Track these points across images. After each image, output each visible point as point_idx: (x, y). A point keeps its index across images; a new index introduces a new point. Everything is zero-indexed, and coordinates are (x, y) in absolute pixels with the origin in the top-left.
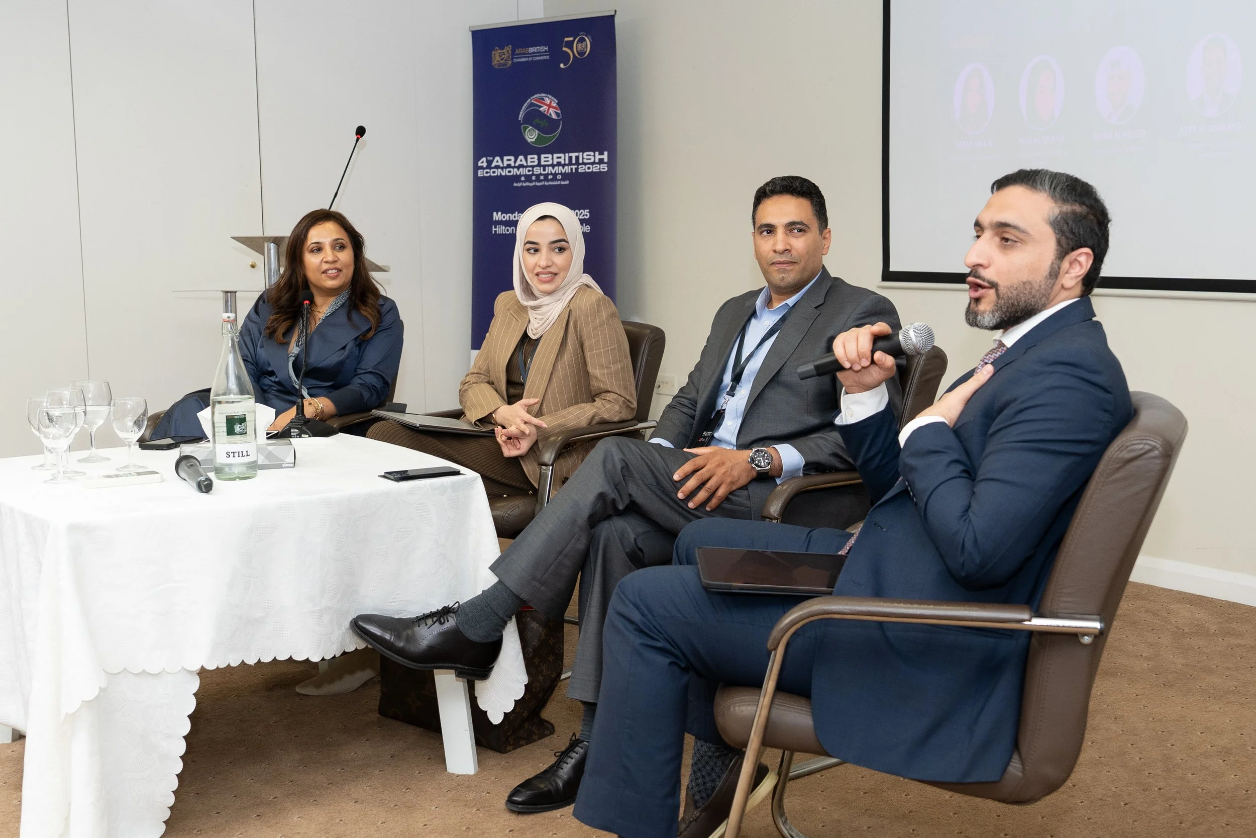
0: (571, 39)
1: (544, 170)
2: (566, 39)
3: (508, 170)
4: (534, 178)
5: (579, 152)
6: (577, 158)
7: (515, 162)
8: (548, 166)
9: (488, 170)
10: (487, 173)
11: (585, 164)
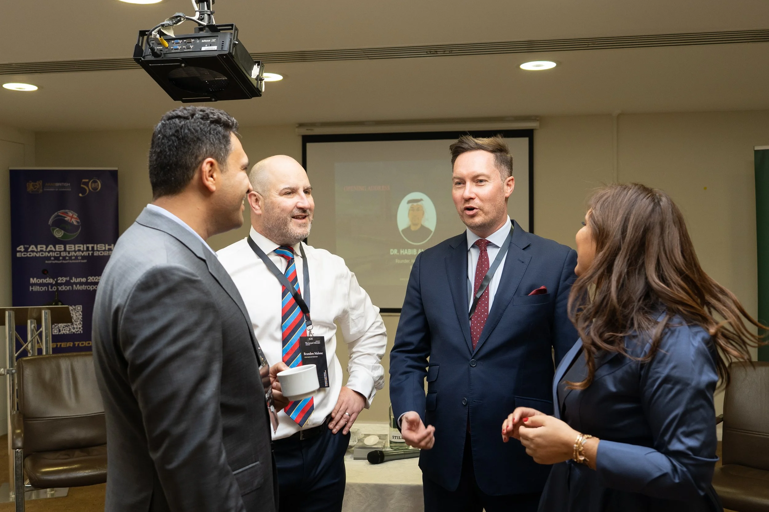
0: (87, 180)
1: (69, 254)
2: (84, 180)
3: (40, 253)
4: (61, 258)
5: (94, 244)
6: (93, 248)
7: (46, 248)
8: (72, 251)
9: (26, 253)
10: (24, 255)
11: (99, 251)
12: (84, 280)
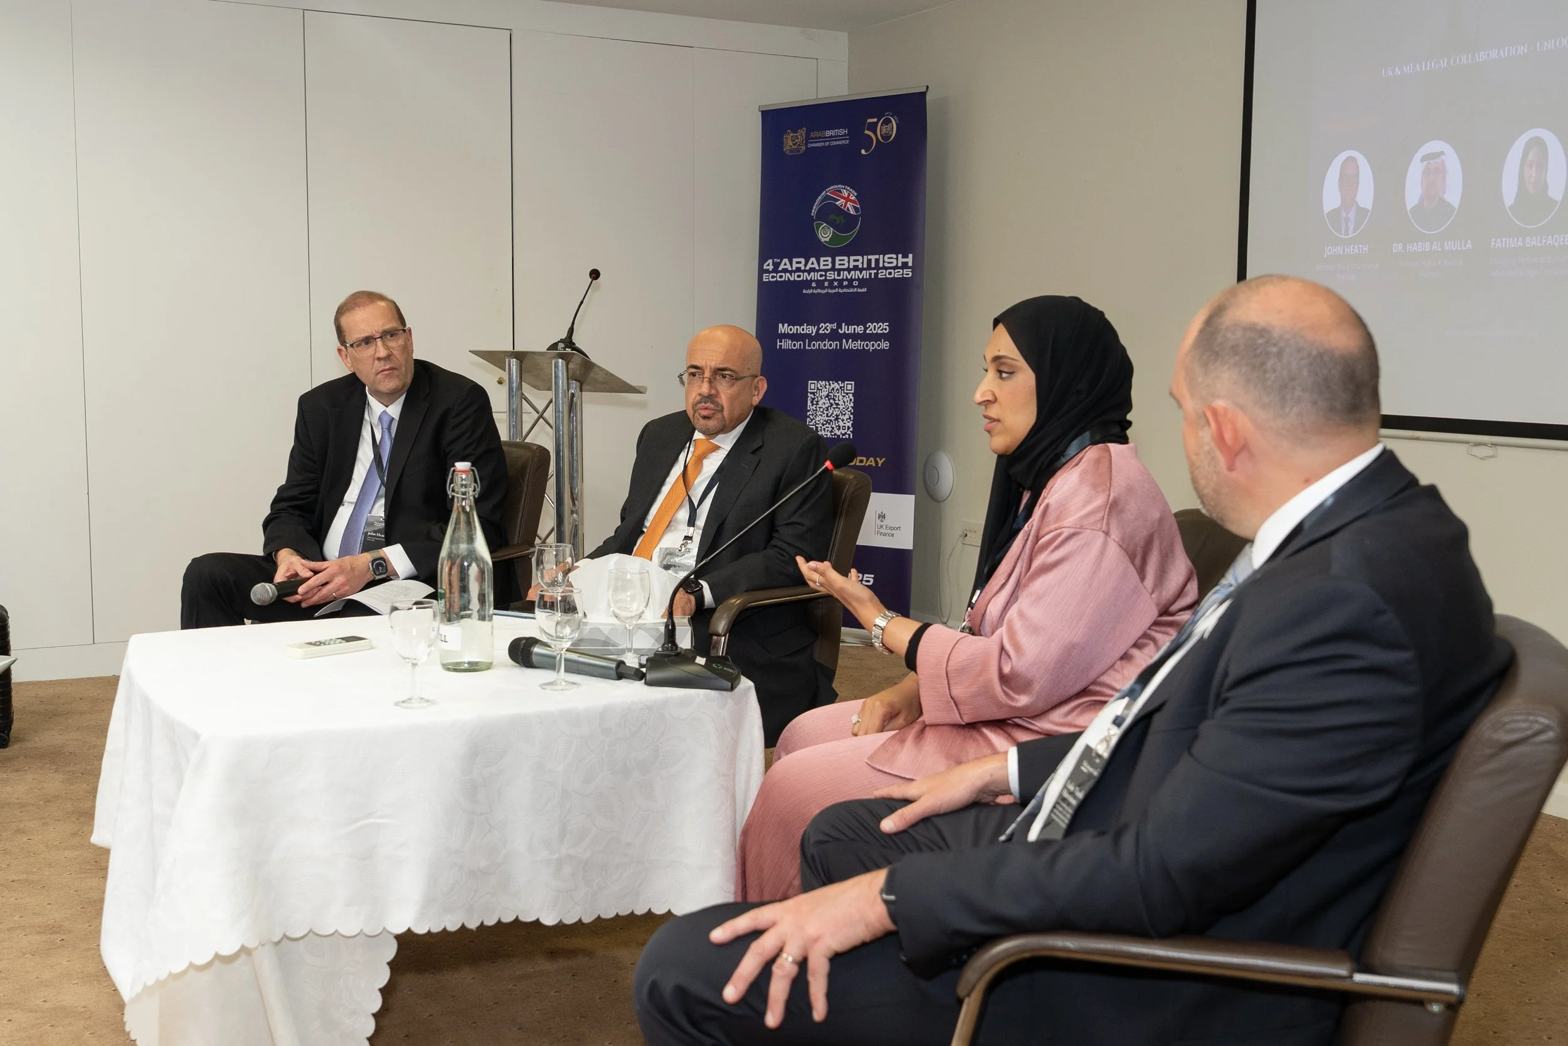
0: (875, 120)
1: (839, 275)
2: (869, 121)
3: (797, 274)
4: (826, 284)
5: (879, 254)
6: (877, 261)
7: (806, 265)
8: (844, 270)
9: (775, 275)
10: (773, 277)
11: (886, 268)
12: (859, 329)
